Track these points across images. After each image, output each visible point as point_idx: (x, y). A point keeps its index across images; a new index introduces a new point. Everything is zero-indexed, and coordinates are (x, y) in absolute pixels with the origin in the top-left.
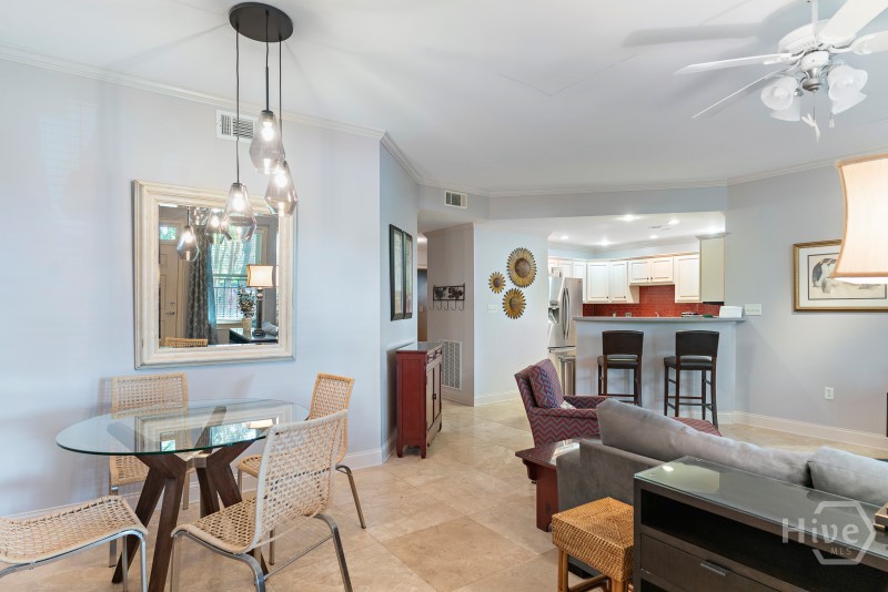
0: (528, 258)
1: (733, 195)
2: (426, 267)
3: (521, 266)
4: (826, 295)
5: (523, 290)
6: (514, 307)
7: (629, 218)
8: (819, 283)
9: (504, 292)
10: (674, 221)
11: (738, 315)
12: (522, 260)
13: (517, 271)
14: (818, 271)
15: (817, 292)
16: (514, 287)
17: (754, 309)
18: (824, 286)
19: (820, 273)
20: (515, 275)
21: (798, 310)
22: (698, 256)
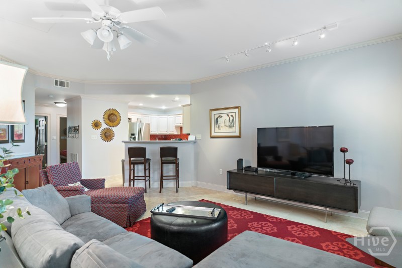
0: (116, 114)
1: (192, 88)
2: (66, 116)
3: (112, 117)
4: (220, 131)
5: (113, 128)
6: (107, 136)
7: (153, 96)
8: (217, 126)
9: (101, 129)
10: (177, 98)
11: (194, 139)
12: (112, 114)
13: (109, 119)
14: (217, 121)
15: (217, 130)
16: (107, 127)
17: (199, 137)
18: (219, 127)
19: (217, 122)
20: (108, 121)
21: (212, 137)
22: (182, 116)
